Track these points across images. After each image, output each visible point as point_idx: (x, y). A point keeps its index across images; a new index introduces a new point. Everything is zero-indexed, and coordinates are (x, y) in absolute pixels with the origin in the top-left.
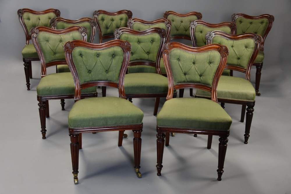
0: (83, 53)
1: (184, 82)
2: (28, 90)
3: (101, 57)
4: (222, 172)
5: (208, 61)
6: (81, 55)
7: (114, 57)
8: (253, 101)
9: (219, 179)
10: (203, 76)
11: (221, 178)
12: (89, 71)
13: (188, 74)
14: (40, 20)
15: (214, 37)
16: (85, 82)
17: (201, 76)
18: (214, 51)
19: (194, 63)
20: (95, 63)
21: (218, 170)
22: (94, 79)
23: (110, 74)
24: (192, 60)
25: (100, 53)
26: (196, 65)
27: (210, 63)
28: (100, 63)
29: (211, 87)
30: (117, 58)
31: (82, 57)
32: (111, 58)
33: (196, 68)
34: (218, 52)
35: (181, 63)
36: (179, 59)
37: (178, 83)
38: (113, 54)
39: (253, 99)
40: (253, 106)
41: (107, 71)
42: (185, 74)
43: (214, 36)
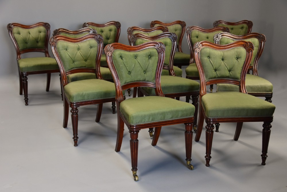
0: (123, 56)
1: (215, 78)
2: (26, 105)
3: (138, 58)
4: (266, 156)
5: (236, 57)
6: (121, 57)
7: (150, 57)
8: (271, 93)
9: (264, 163)
10: (232, 71)
11: (265, 163)
12: (130, 73)
13: (218, 70)
14: (30, 34)
15: (221, 39)
16: (125, 83)
17: (230, 71)
18: (240, 47)
19: (223, 60)
20: (134, 65)
21: (262, 155)
22: (133, 80)
23: (148, 74)
24: (221, 57)
25: (137, 54)
26: (225, 61)
27: (238, 58)
28: (139, 64)
29: (239, 80)
30: (153, 58)
31: (122, 59)
32: (148, 58)
33: (226, 64)
34: (244, 48)
35: (211, 60)
36: (209, 57)
37: (209, 79)
38: (149, 55)
39: (271, 91)
40: (271, 97)
41: (145, 72)
42: (216, 70)
43: (221, 37)
